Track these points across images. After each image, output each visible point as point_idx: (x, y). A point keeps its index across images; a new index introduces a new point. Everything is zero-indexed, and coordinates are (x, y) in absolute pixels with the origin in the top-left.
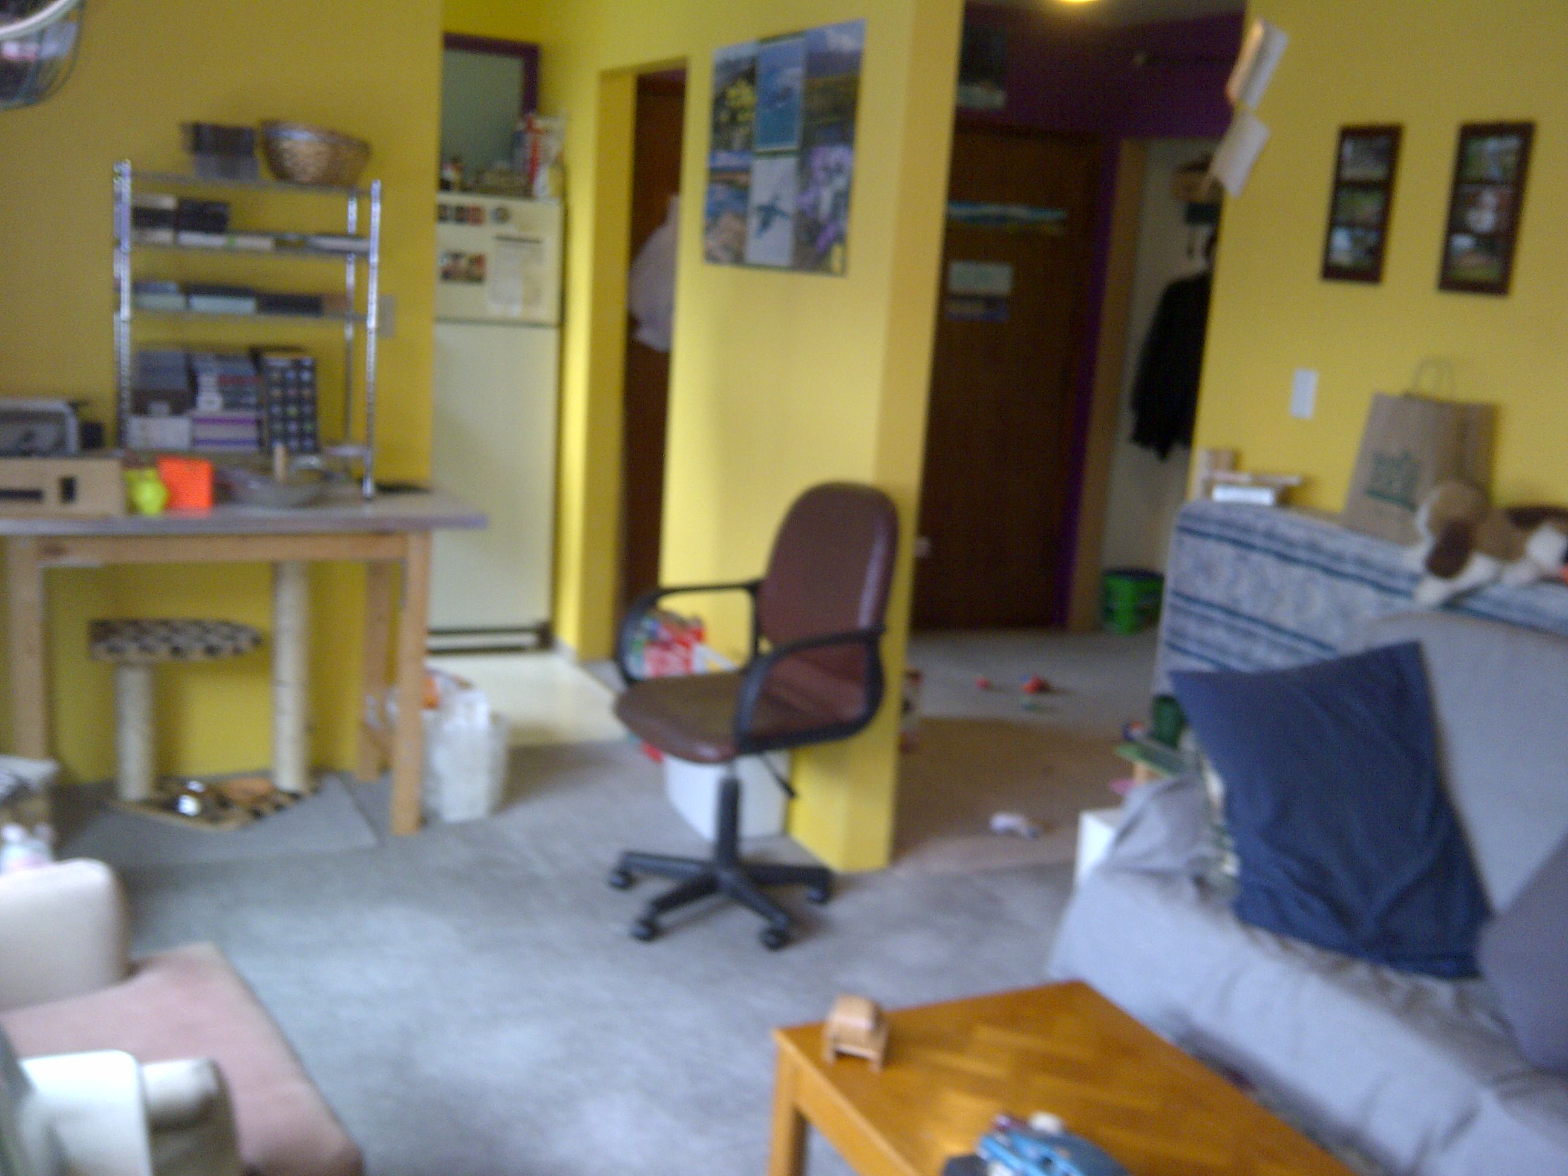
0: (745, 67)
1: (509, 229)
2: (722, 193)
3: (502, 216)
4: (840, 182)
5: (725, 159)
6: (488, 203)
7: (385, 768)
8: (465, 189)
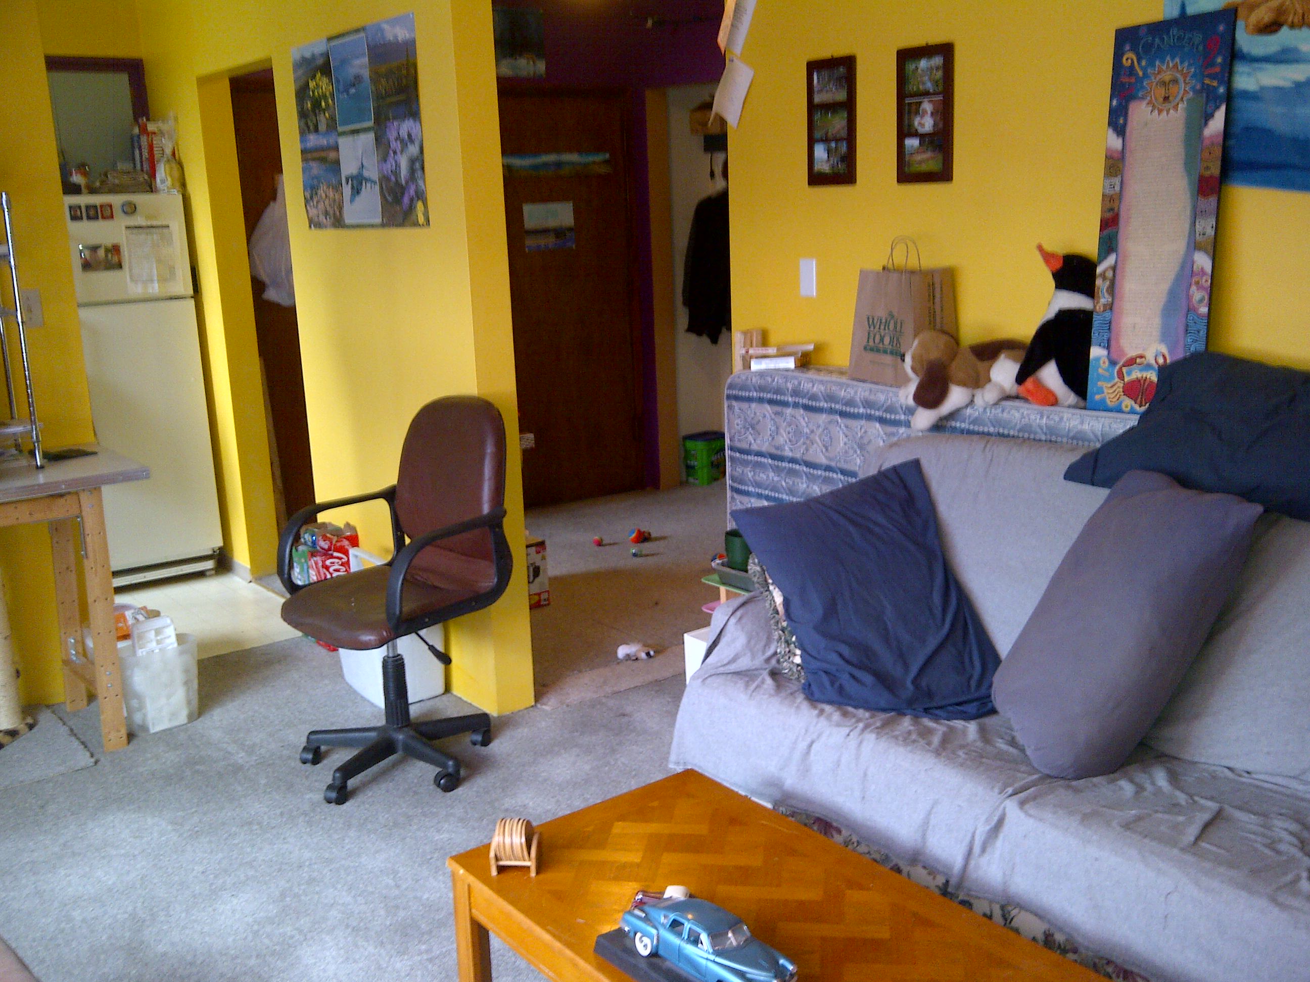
0: (320, 61)
1: (138, 220)
2: (316, 168)
3: (131, 209)
4: (413, 150)
5: (313, 140)
6: (117, 200)
7: (91, 697)
8: (92, 191)
